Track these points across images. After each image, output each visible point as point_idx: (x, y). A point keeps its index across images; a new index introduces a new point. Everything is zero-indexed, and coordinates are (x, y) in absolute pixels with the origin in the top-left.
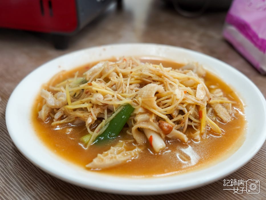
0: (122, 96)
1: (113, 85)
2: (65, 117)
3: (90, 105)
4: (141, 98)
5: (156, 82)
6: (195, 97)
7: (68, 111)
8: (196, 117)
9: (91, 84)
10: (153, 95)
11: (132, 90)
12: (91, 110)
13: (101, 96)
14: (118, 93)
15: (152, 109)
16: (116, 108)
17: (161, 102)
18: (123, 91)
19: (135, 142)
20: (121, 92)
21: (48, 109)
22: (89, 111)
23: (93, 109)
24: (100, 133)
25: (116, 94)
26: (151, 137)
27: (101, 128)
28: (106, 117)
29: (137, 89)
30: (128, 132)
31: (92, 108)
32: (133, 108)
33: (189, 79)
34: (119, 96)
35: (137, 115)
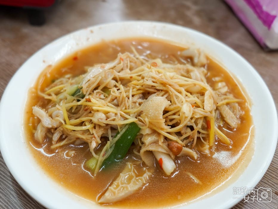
0: (125, 113)
1: (113, 99)
2: (64, 137)
3: (92, 126)
4: (148, 118)
5: (160, 91)
6: (204, 109)
7: (67, 131)
8: (204, 127)
9: (89, 100)
10: (161, 117)
11: (135, 103)
12: (94, 131)
13: (103, 116)
14: (121, 110)
15: (160, 131)
16: (121, 128)
17: (168, 117)
18: (126, 107)
19: (144, 164)
20: (124, 108)
21: (44, 130)
22: (92, 133)
23: (96, 130)
24: (106, 157)
25: (119, 111)
26: (161, 159)
27: (106, 151)
28: (110, 138)
29: (140, 100)
30: (135, 152)
31: (94, 130)
32: (139, 128)
33: (195, 85)
34: (123, 113)
35: (144, 136)
